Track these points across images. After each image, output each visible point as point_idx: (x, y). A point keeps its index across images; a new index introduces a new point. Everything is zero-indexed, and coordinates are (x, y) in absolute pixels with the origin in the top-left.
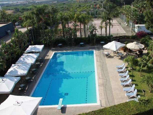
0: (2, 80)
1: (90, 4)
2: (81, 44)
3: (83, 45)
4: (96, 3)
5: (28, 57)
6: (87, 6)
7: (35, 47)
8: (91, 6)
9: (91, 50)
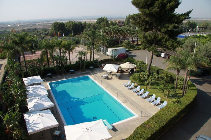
0: (39, 115)
1: (33, 34)
2: (71, 71)
3: (73, 72)
4: (40, 32)
5: (38, 89)
6: (31, 36)
7: (34, 79)
8: (35, 36)
9: (85, 76)
